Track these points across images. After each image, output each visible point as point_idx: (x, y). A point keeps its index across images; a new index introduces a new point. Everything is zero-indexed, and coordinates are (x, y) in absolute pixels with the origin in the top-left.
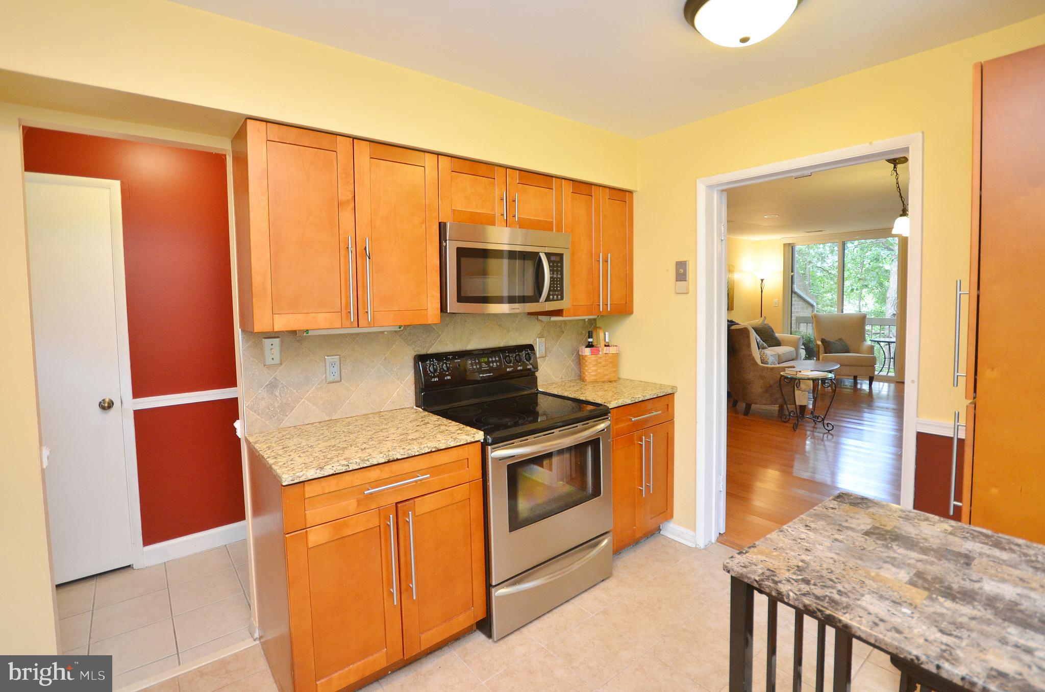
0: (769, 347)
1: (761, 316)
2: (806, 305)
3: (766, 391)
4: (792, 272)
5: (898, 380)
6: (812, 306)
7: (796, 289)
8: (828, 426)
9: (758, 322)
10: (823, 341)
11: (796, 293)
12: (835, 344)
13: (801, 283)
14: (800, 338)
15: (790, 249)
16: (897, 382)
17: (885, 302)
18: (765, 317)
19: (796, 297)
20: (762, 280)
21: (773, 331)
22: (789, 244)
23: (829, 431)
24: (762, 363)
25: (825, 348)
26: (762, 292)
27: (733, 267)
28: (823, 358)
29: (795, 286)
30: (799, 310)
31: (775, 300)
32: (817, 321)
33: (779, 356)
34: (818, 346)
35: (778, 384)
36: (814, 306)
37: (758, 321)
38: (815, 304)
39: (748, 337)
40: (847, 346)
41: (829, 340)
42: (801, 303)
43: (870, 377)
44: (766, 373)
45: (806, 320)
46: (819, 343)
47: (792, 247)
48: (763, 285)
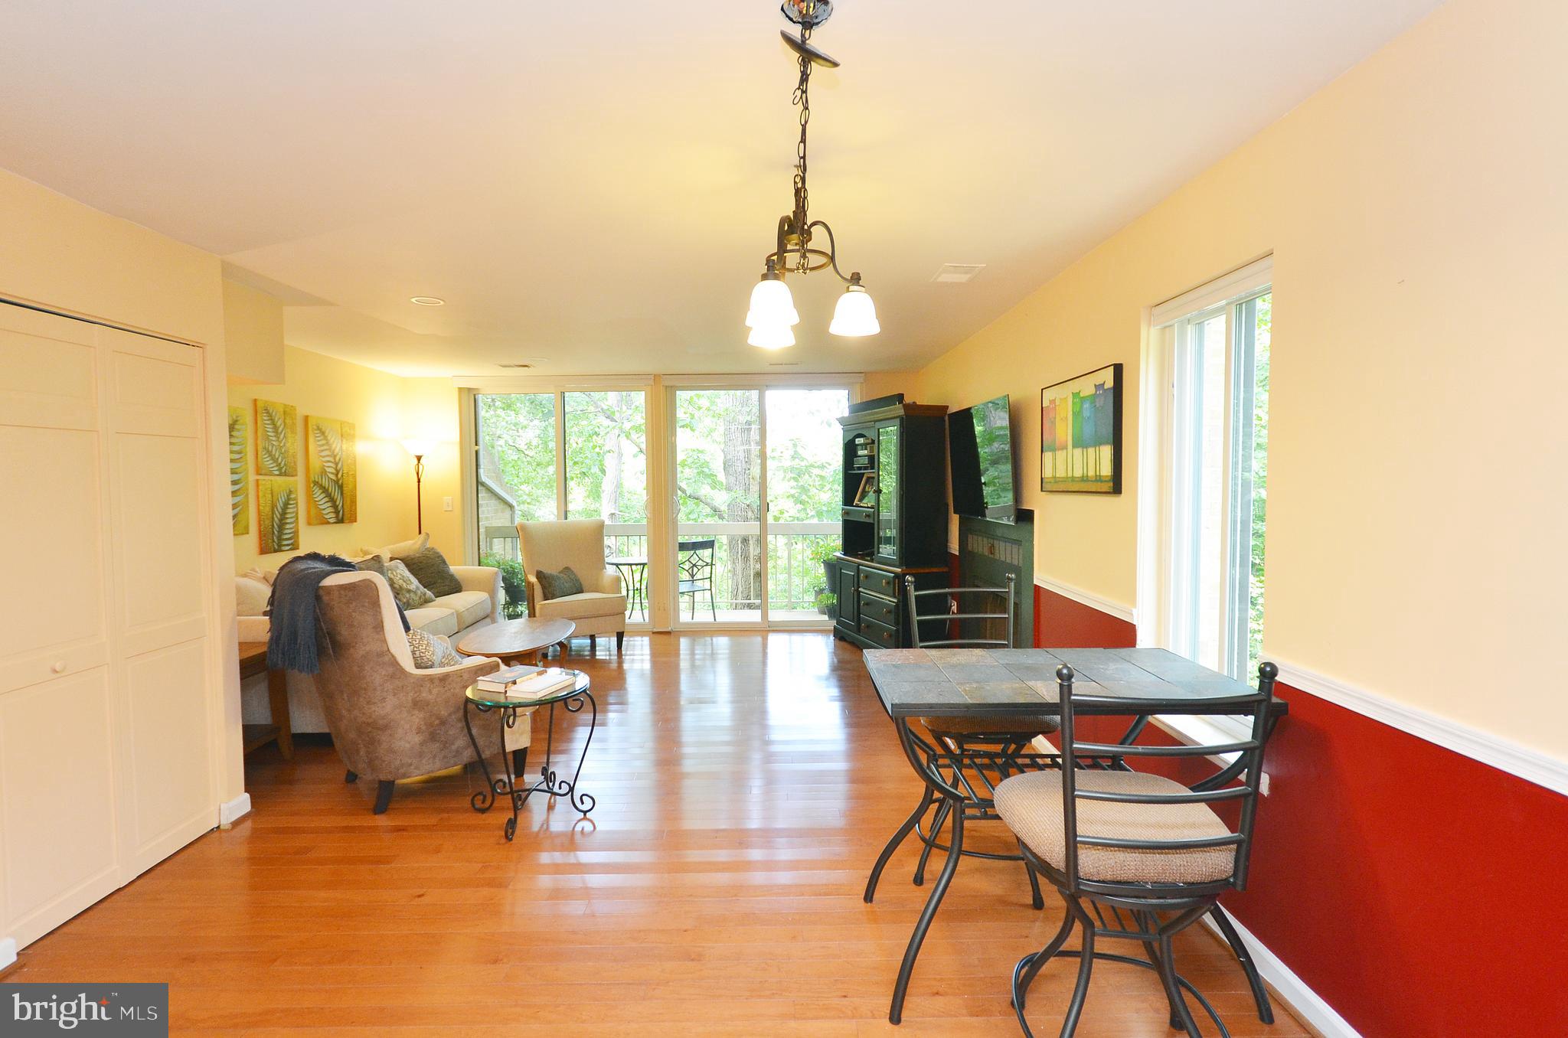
0: (436, 597)
1: (420, 533)
2: (502, 506)
3: (433, 737)
4: (476, 445)
5: (655, 630)
6: (511, 506)
7: (483, 478)
8: (583, 803)
9: (412, 545)
10: (540, 575)
11: (483, 484)
12: (559, 578)
13: (491, 467)
14: (496, 573)
15: (470, 399)
16: (653, 633)
17: (599, 497)
18: (427, 534)
19: (484, 491)
20: (419, 458)
21: (444, 562)
22: (469, 389)
23: (585, 813)
24: (418, 666)
25: (544, 588)
26: (419, 481)
27: (352, 426)
28: (541, 609)
29: (481, 471)
30: (492, 516)
31: (446, 498)
32: (522, 534)
33: (459, 615)
34: (530, 585)
35: (461, 714)
36: (514, 507)
37: (411, 542)
38: (515, 504)
39: (375, 604)
40: (578, 580)
41: (549, 572)
42: (493, 502)
43: (618, 633)
44: (430, 692)
45: (502, 533)
46: (533, 579)
47: (475, 395)
48: (421, 467)
